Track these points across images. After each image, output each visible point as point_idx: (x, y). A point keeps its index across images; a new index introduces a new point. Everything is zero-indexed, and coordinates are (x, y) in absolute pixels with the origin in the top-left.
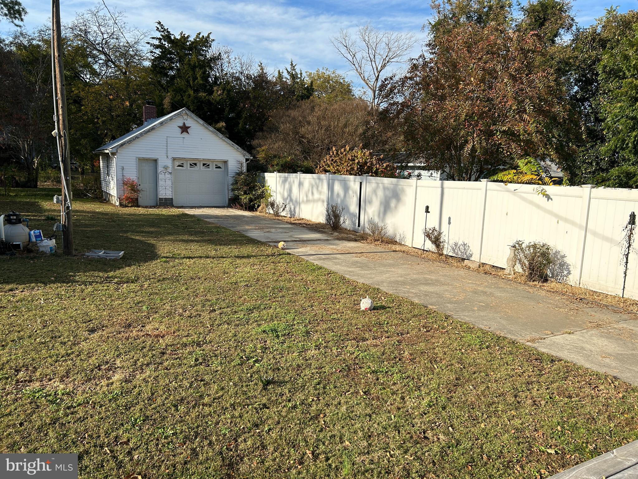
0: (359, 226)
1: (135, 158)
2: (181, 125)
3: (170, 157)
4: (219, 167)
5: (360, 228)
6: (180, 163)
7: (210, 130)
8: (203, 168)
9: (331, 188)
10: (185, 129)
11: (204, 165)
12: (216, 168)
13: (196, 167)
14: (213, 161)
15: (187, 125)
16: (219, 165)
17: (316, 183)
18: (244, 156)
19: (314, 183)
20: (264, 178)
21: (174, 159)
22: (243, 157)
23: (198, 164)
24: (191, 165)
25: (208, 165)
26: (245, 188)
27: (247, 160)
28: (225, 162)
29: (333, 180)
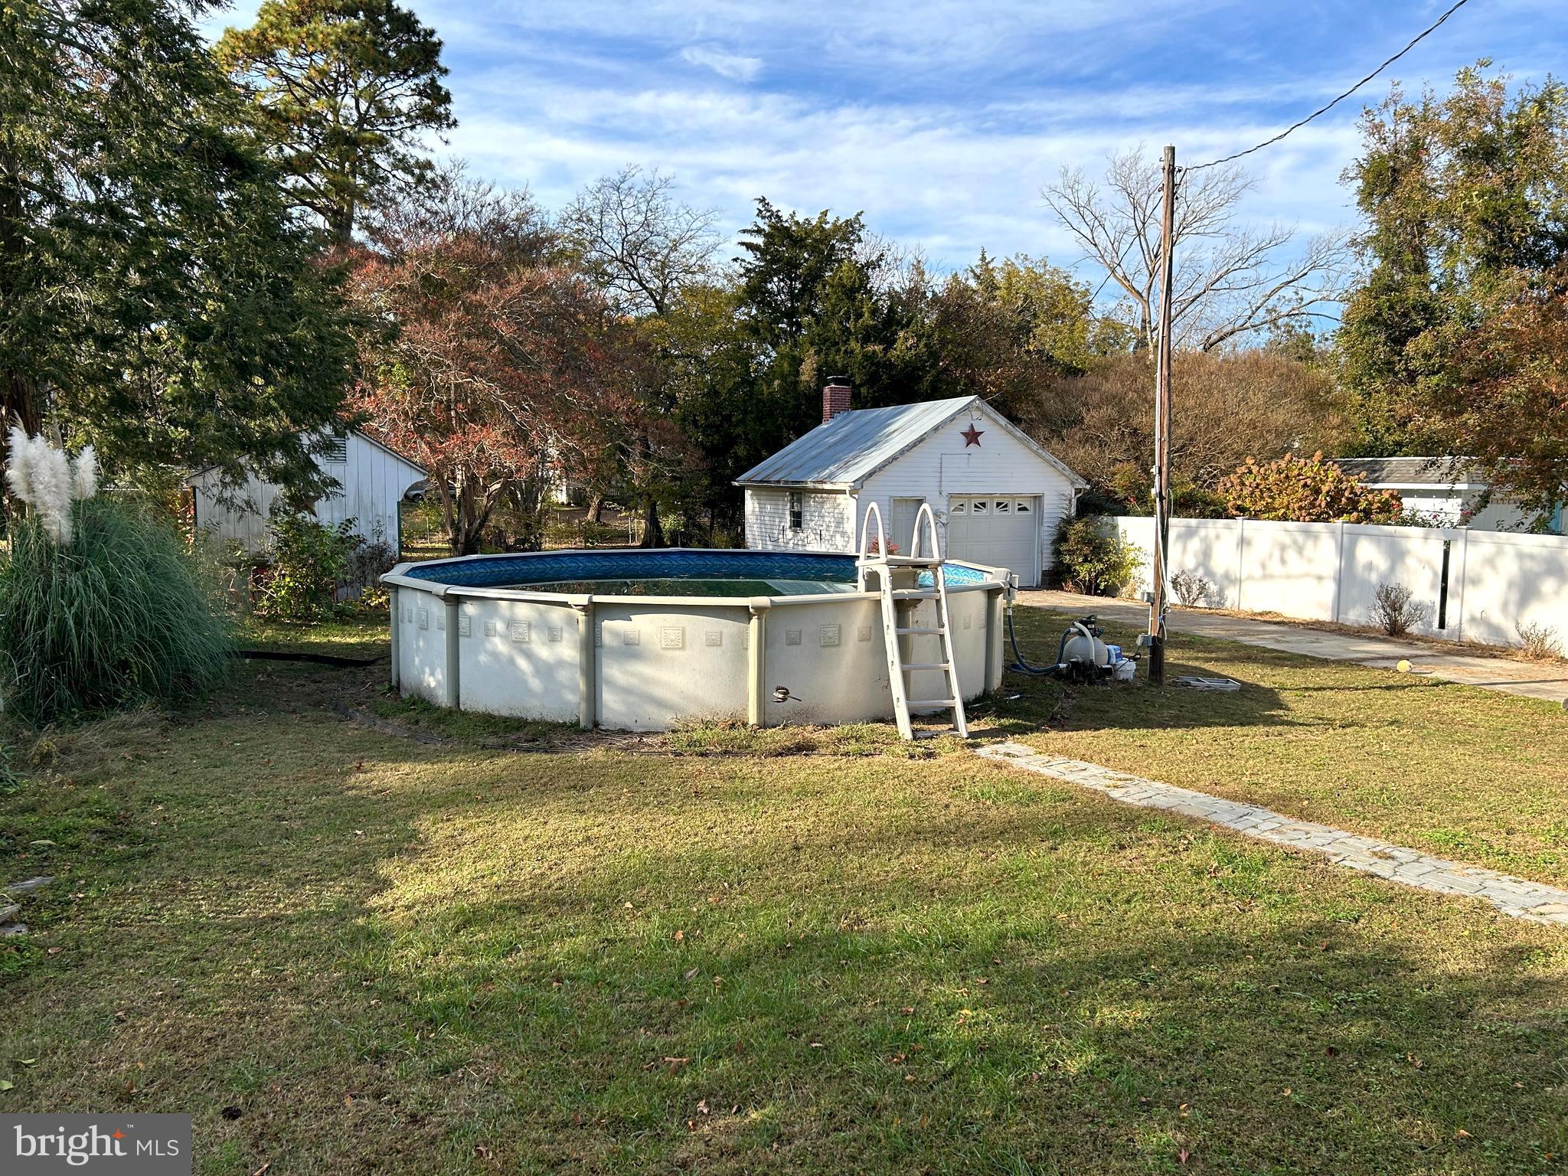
0: (1442, 625)
1: (887, 498)
2: (966, 429)
3: (944, 494)
4: (1025, 509)
5: (1445, 631)
6: (959, 500)
7: (1015, 437)
8: (997, 511)
9: (1346, 552)
10: (972, 437)
11: (998, 504)
12: (1019, 509)
13: (985, 511)
14: (1013, 496)
15: (977, 430)
16: (1026, 504)
17: (1295, 542)
18: (1073, 483)
19: (1287, 540)
20: (1115, 527)
21: (951, 496)
22: (1070, 487)
23: (988, 505)
24: (976, 506)
25: (1006, 506)
26: (1086, 550)
27: (1078, 491)
28: (1037, 498)
29: (1354, 538)
